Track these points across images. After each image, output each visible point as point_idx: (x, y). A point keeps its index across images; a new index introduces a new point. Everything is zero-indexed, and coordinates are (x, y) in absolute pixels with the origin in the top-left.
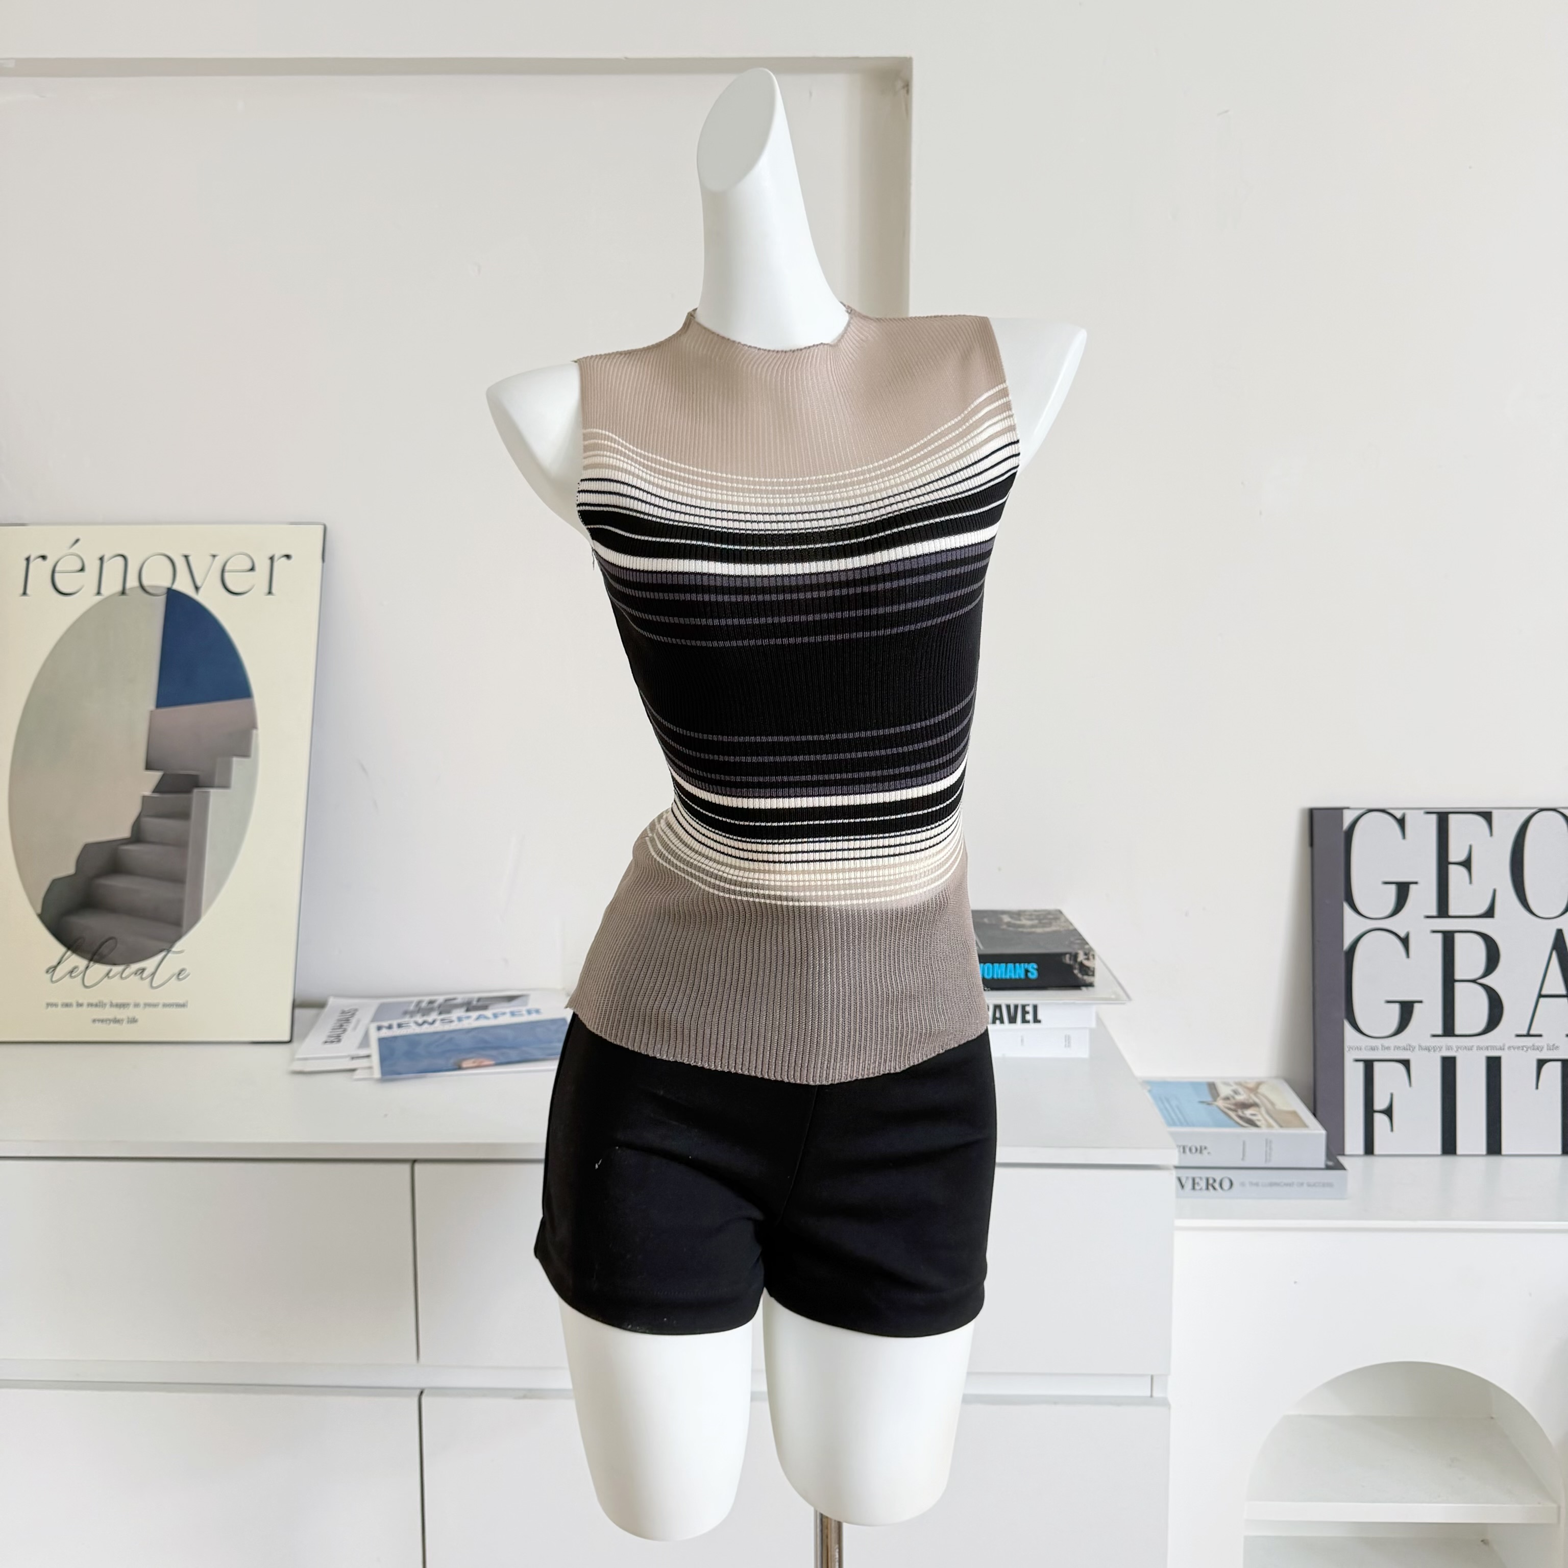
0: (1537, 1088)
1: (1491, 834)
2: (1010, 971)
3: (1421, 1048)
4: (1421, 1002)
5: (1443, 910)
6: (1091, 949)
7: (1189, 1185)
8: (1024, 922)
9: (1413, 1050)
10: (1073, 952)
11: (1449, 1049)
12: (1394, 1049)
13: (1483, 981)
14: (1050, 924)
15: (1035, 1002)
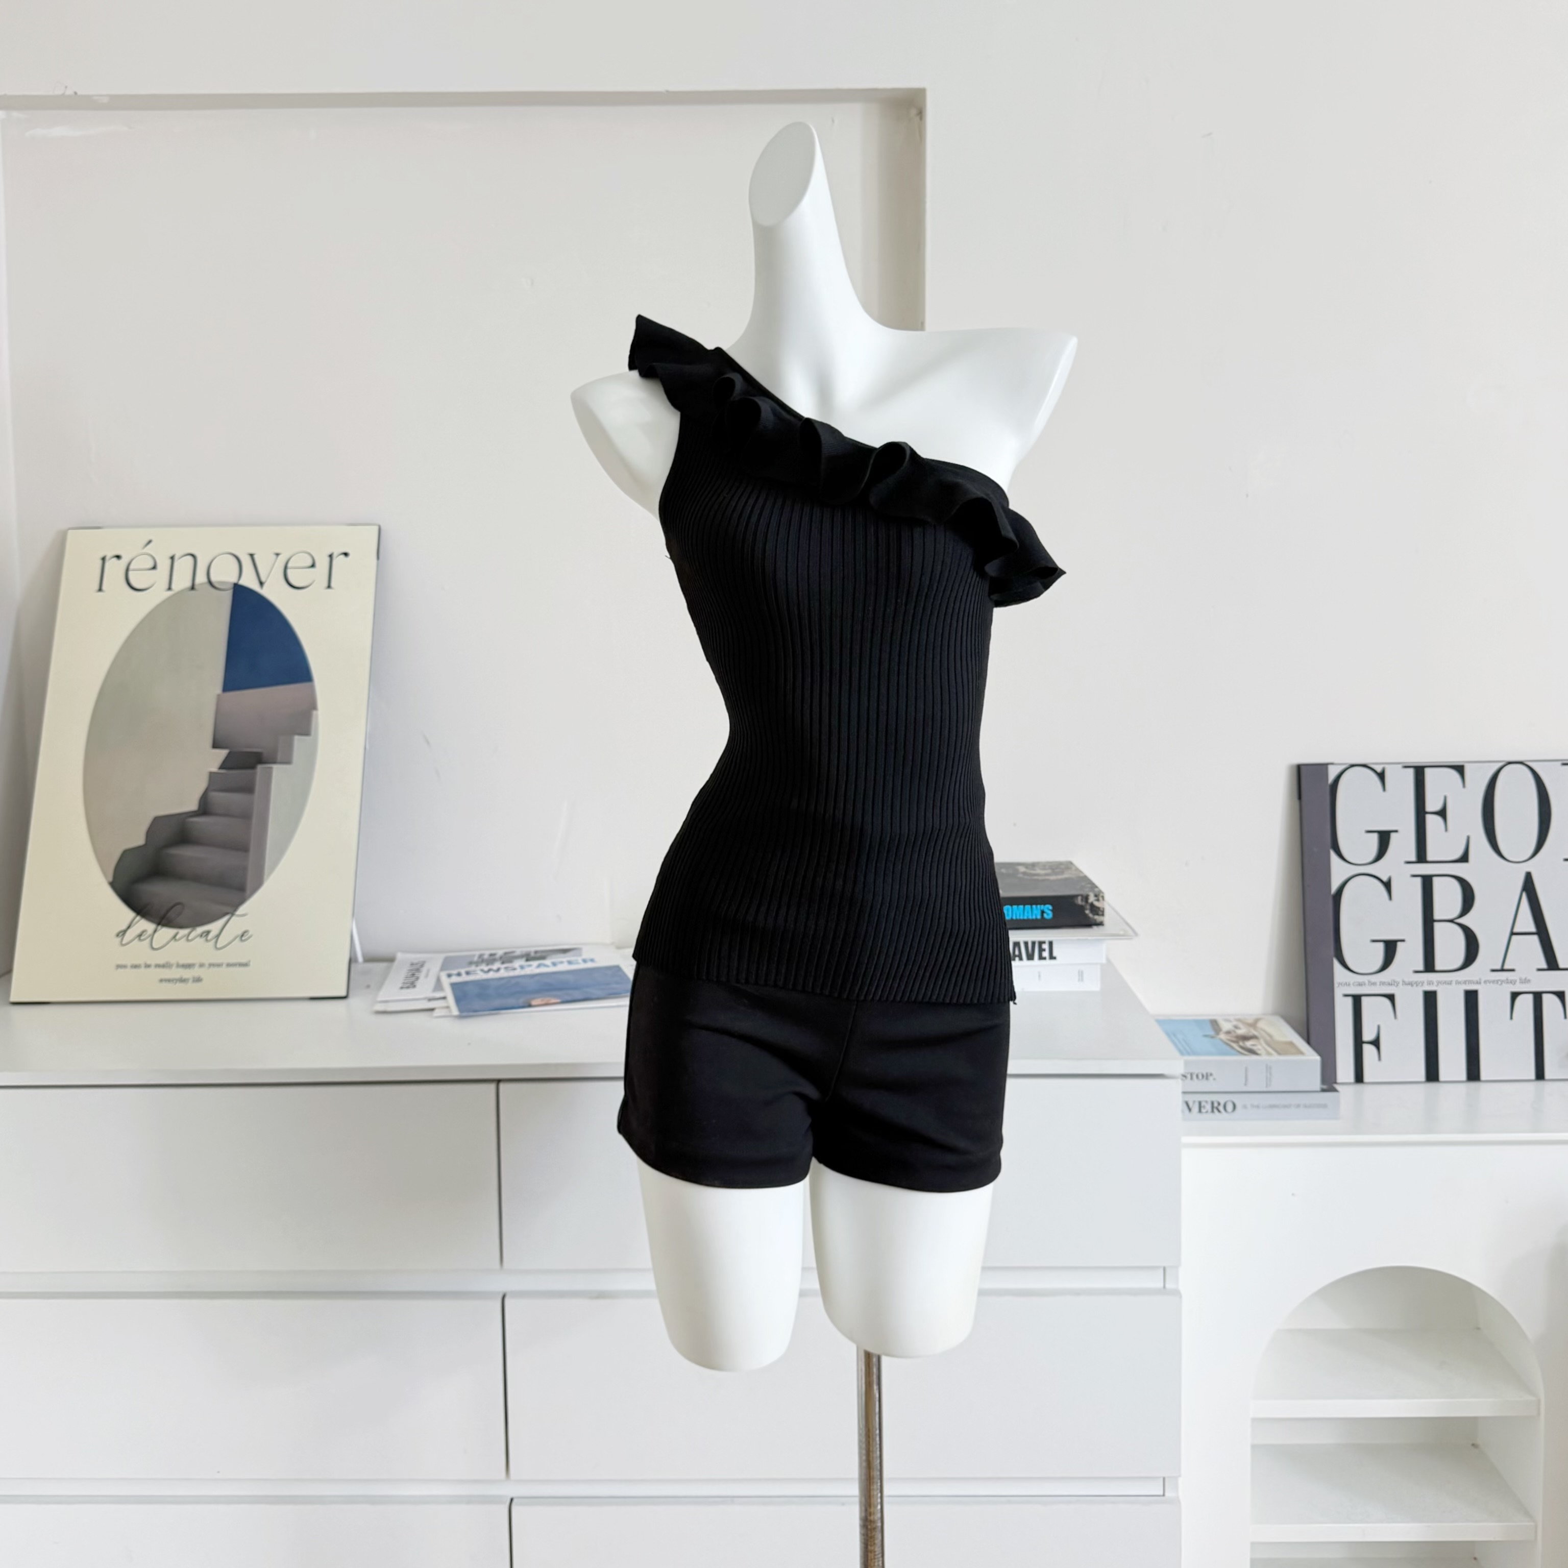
0: (1511, 1018)
1: (1464, 786)
2: (1028, 913)
3: (1404, 983)
4: (1403, 941)
5: (1421, 857)
6: (1100, 892)
7: (1195, 1109)
8: (1038, 871)
9: (1397, 985)
10: (1084, 893)
11: (1430, 984)
12: (1380, 985)
13: (1460, 921)
14: (1062, 873)
15: (1050, 939)
